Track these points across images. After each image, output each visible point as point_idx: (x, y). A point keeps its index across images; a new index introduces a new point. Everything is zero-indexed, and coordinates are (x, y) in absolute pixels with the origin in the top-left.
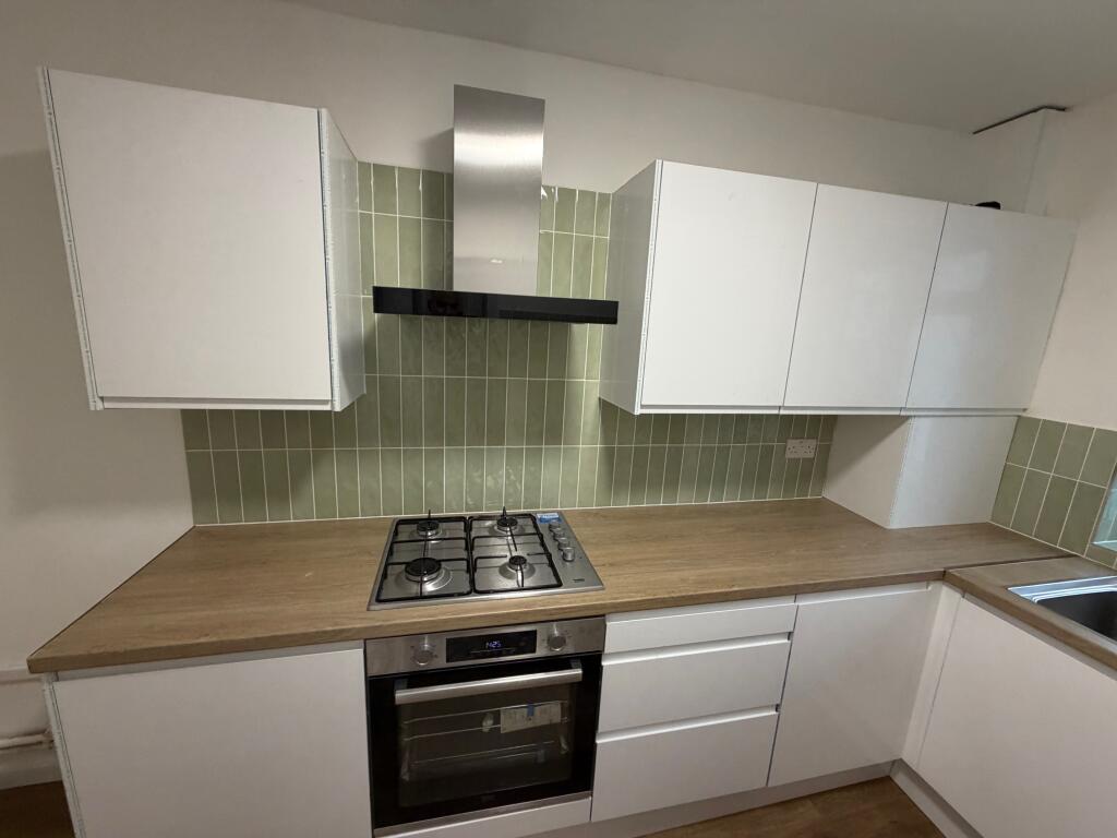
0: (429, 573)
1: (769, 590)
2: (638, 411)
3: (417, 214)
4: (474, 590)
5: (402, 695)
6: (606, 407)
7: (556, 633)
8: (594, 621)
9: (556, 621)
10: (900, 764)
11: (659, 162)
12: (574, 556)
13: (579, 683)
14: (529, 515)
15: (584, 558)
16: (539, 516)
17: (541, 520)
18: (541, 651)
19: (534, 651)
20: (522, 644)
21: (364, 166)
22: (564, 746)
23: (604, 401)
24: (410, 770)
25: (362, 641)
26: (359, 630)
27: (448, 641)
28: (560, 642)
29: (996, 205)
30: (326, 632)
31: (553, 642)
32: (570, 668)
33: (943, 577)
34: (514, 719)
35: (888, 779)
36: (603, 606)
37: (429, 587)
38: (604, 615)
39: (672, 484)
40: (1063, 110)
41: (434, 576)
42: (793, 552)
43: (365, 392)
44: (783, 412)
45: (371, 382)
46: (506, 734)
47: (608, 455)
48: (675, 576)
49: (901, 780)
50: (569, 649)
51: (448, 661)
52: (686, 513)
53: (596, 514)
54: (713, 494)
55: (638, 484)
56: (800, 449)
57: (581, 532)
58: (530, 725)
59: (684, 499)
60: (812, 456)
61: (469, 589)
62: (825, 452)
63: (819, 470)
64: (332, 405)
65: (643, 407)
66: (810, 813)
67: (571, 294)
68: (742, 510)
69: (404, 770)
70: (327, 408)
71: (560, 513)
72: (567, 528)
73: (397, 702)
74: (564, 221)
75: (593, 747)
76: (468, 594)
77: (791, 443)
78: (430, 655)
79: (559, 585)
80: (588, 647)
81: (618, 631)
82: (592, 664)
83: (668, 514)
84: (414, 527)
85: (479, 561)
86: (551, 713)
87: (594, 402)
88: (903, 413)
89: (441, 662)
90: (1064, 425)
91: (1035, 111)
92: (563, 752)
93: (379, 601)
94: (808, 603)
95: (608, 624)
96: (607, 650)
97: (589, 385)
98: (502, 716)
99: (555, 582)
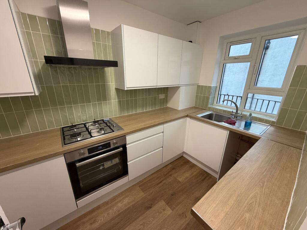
0: (78, 136)
1: (158, 124)
2: (126, 89)
3: (48, 33)
4: (92, 137)
5: (78, 164)
6: (117, 90)
7: (115, 142)
8: (124, 137)
9: (114, 139)
10: (184, 152)
11: (122, 25)
12: (116, 125)
13: (122, 151)
14: (102, 120)
15: (118, 126)
16: (104, 120)
17: (105, 120)
18: (112, 147)
19: (110, 147)
20: (107, 146)
21: (23, 14)
22: (120, 167)
23: (117, 88)
24: (83, 184)
25: (63, 154)
26: (62, 151)
27: (88, 149)
28: (116, 143)
29: (191, 42)
30: (52, 154)
31: (114, 144)
32: (119, 148)
33: (187, 116)
34: (108, 164)
35: (182, 156)
36: (125, 134)
37: (79, 139)
38: (125, 136)
39: (136, 108)
40: (200, 22)
41: (79, 136)
42: (162, 117)
43: (41, 91)
44: (157, 87)
45: (43, 88)
46: (106, 168)
47: (120, 102)
48: (139, 125)
49: (185, 156)
50: (118, 145)
51: (89, 154)
52: (140, 113)
53: (119, 117)
54: (145, 108)
55: (128, 109)
56: (162, 96)
57: (116, 121)
58: (112, 165)
59: (139, 111)
60: (164, 98)
61: (90, 137)
62: (166, 96)
63: (166, 101)
64: (35, 94)
65: (127, 88)
66: (170, 166)
67: (103, 58)
68: (152, 111)
69: (81, 184)
70: (33, 94)
71: (109, 118)
72: (112, 121)
73: (77, 166)
74: (98, 39)
75: (127, 165)
76: (91, 138)
77: (160, 95)
78: (84, 154)
79: (113, 131)
80: (123, 143)
81: (129, 139)
82: (124, 147)
83: (136, 114)
84: (69, 128)
85: (91, 131)
86: (116, 161)
87: (114, 89)
88: (179, 86)
89: (87, 155)
90: (207, 86)
91: (196, 22)
92: (120, 169)
93: (65, 144)
94: (166, 125)
95: (127, 137)
96: (127, 143)
97: (112, 85)
98: (105, 165)
99: (112, 131)
